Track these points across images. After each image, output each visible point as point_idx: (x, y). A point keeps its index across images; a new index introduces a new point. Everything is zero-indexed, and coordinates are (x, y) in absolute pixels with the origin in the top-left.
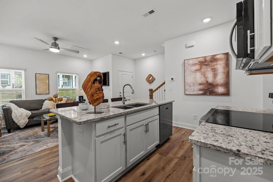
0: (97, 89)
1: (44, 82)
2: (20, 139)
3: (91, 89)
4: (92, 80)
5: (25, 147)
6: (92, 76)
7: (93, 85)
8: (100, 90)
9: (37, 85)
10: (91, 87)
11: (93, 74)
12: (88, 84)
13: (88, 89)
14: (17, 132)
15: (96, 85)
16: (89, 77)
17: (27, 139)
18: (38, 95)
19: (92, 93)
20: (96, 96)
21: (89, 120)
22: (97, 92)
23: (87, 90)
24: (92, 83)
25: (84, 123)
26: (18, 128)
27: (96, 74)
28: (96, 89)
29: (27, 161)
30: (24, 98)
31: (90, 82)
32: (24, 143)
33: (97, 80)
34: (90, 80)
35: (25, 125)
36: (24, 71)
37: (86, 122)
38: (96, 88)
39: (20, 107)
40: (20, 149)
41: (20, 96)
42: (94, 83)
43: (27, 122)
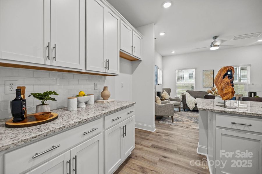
0: (227, 84)
1: (210, 76)
2: (188, 117)
3: (221, 84)
4: (222, 74)
5: (188, 122)
6: (222, 71)
7: (223, 80)
8: (229, 85)
9: (204, 79)
10: (221, 81)
11: (223, 69)
12: (219, 78)
13: (218, 83)
14: (188, 112)
15: (226, 80)
16: (220, 72)
17: (192, 118)
18: (205, 88)
19: (221, 88)
20: (225, 90)
21: (207, 109)
22: (226, 86)
23: (218, 85)
24: (222, 78)
25: (203, 110)
26: (189, 110)
27: (226, 69)
28: (225, 84)
29: (186, 130)
30: (194, 90)
31: (221, 77)
32: (189, 120)
33: (228, 75)
34: (220, 76)
35: (193, 109)
36: (195, 69)
37: (205, 110)
38: (225, 82)
39: (191, 96)
40: (186, 122)
41: (192, 88)
42: (224, 78)
43: (194, 107)
